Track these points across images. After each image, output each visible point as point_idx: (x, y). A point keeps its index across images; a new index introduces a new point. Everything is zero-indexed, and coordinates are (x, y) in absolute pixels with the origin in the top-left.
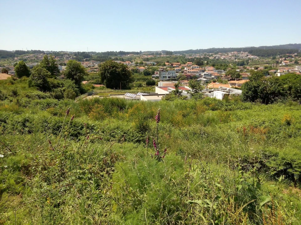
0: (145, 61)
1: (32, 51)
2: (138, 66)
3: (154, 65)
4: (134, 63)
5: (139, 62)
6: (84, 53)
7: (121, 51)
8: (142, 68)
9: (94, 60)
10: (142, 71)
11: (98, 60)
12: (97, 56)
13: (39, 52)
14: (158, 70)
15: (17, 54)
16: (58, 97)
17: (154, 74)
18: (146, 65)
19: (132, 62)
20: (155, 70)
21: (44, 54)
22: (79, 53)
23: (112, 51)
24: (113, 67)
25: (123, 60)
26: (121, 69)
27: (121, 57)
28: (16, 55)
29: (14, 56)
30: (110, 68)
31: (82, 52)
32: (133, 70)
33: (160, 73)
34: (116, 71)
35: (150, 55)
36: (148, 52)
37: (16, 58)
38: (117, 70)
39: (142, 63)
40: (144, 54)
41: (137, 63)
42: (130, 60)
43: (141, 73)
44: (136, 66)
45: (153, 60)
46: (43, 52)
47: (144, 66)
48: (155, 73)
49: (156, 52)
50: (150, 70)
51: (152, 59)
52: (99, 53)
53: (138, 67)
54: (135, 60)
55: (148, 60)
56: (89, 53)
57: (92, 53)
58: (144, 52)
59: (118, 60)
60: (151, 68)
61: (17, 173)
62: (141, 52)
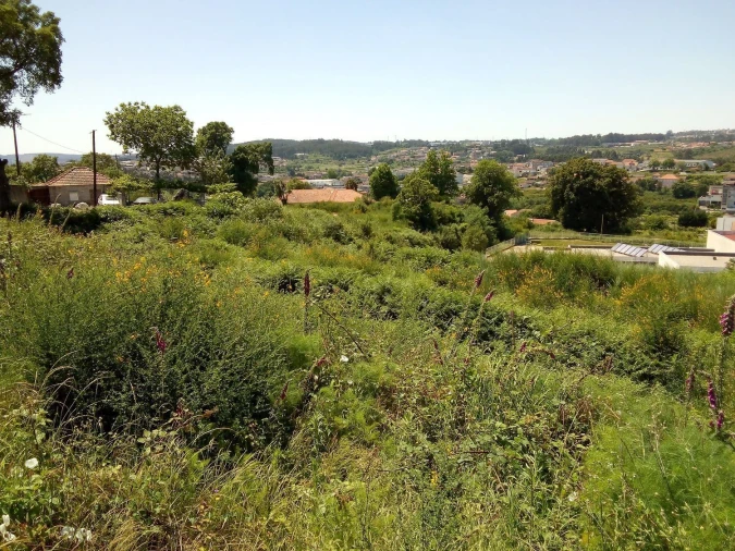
0: (680, 156)
1: (405, 141)
2: (657, 171)
3: (707, 169)
4: (646, 163)
5: (662, 161)
6: (515, 142)
7: (611, 134)
8: (669, 179)
9: (538, 158)
10: (669, 186)
11: (550, 159)
12: (546, 149)
13: (420, 144)
14: (719, 184)
15: (377, 148)
16: (450, 245)
17: (705, 195)
18: (683, 168)
19: (641, 161)
20: (711, 183)
21: (429, 147)
22: (503, 142)
23: (587, 134)
24: (586, 175)
25: (615, 157)
26: (607, 180)
27: (610, 150)
28: (374, 151)
29: (371, 154)
30: (578, 177)
31: (511, 139)
32: (642, 183)
33: (725, 191)
34: (594, 185)
35: (697, 140)
36: (692, 133)
37: (373, 158)
38: (597, 182)
39: (671, 164)
40: (680, 140)
41: (656, 164)
42: (636, 156)
43: (666, 191)
44: (651, 171)
45: (706, 156)
46: (427, 144)
47: (675, 173)
48: (709, 193)
49: (717, 132)
50: (695, 183)
51: (701, 152)
52: (552, 141)
53: (658, 174)
54: (649, 157)
55: (689, 154)
56: (528, 141)
57: (533, 140)
58: (681, 134)
59: (601, 157)
60: (698, 178)
61: (370, 399)
62: (670, 134)
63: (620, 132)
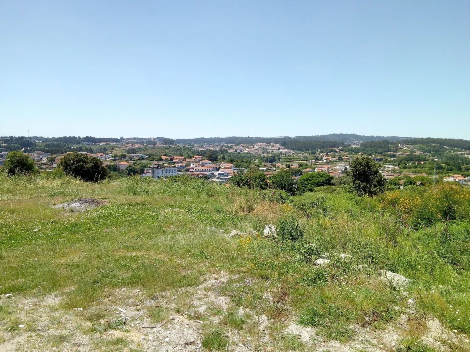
0: (129, 152)
2: (117, 160)
3: (143, 159)
4: (110, 155)
5: (119, 154)
6: (21, 138)
7: (87, 137)
8: (124, 164)
9: (39, 150)
10: (124, 168)
11: (47, 151)
12: (44, 144)
14: (150, 167)
17: (143, 173)
18: (131, 158)
19: (107, 154)
20: (145, 167)
22: (11, 138)
23: (72, 136)
24: (78, 162)
25: (91, 151)
26: (91, 164)
27: (88, 147)
30: (74, 163)
31: (17, 136)
32: (109, 167)
33: (153, 171)
35: (137, 143)
36: (135, 139)
38: (85, 166)
39: (125, 156)
40: (128, 143)
41: (116, 156)
42: (104, 151)
43: (123, 171)
44: (113, 160)
45: (143, 152)
47: (127, 161)
48: (145, 172)
49: (148, 139)
50: (137, 167)
51: (140, 150)
52: (48, 140)
53: (117, 162)
54: (111, 152)
55: (133, 151)
56: (31, 138)
57: (37, 138)
58: (128, 139)
59: (82, 151)
60: (139, 164)
62: (122, 139)
63: (93, 136)
